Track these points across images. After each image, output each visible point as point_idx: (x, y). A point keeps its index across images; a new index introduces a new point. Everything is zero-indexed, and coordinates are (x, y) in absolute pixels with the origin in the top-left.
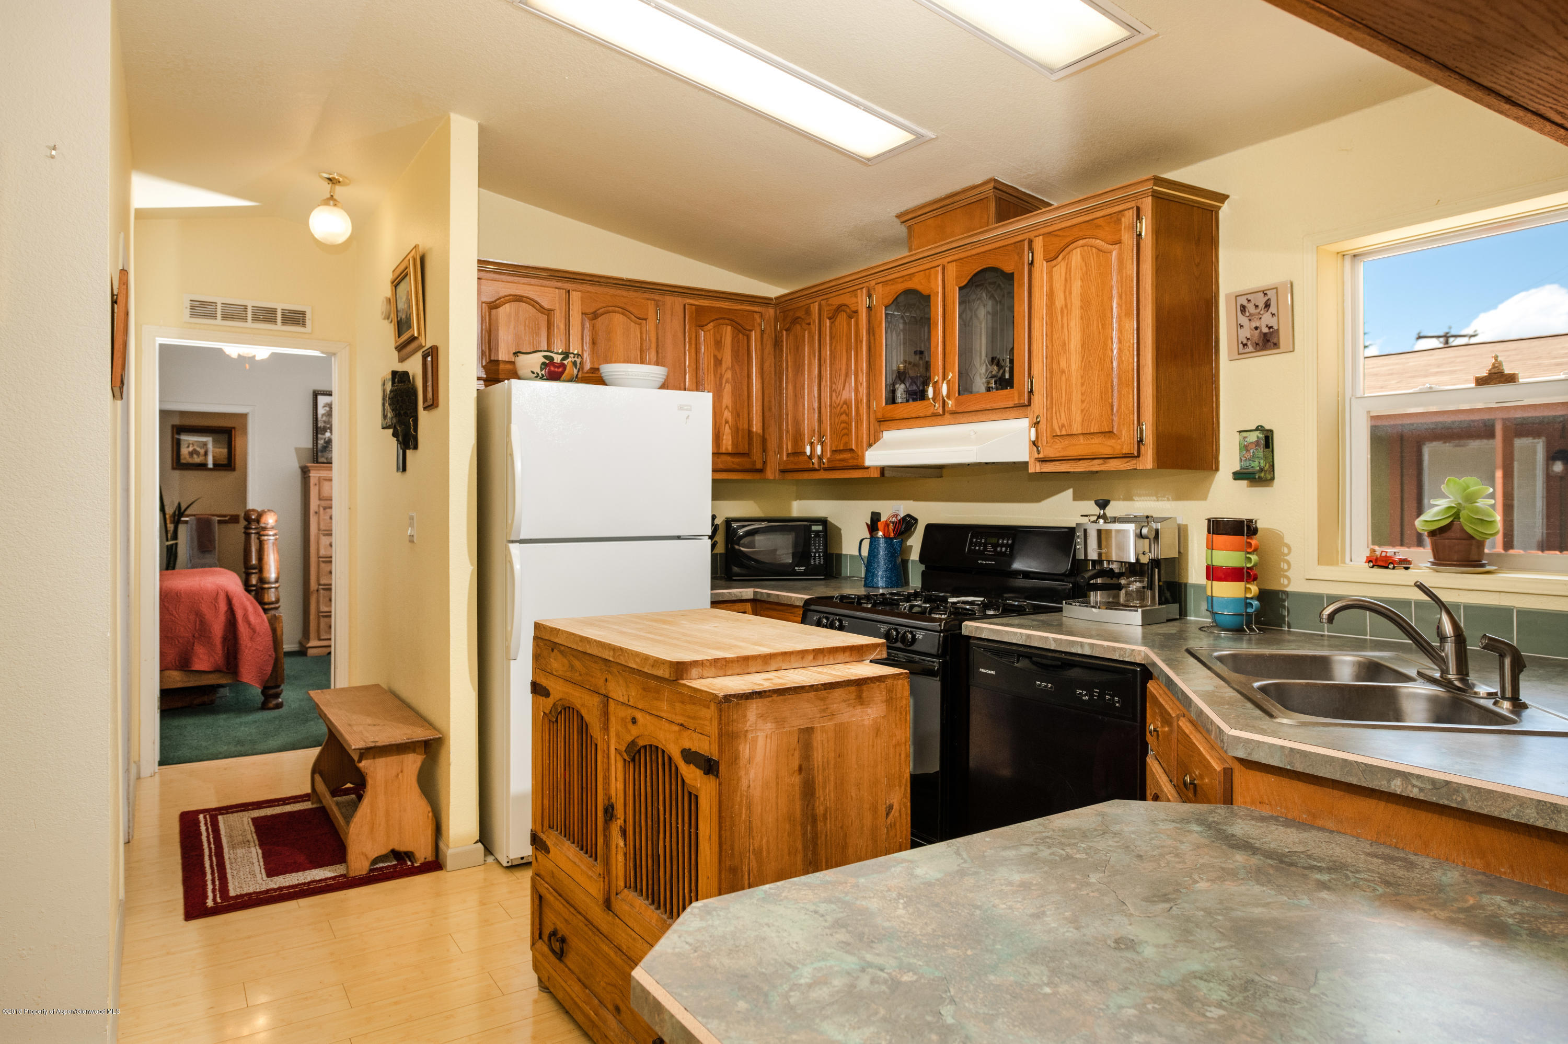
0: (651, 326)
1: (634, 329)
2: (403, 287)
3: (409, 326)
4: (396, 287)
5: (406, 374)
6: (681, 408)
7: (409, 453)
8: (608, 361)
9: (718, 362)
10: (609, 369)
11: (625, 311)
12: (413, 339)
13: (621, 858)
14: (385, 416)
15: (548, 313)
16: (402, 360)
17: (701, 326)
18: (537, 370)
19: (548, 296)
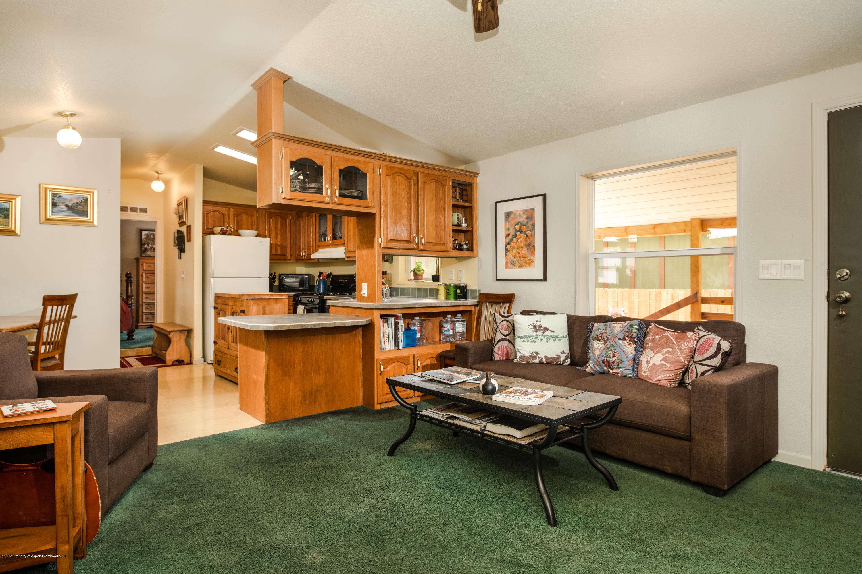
0: (255, 218)
1: (250, 219)
2: (180, 206)
3: (183, 218)
4: (179, 206)
5: (182, 231)
6: (260, 242)
7: (182, 254)
8: (242, 229)
9: (276, 228)
10: (241, 231)
11: (247, 214)
12: (183, 222)
13: (231, 337)
14: (175, 243)
15: (224, 215)
16: (180, 226)
17: (271, 218)
18: (219, 231)
19: (224, 210)
